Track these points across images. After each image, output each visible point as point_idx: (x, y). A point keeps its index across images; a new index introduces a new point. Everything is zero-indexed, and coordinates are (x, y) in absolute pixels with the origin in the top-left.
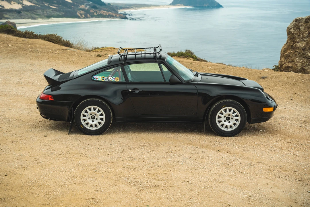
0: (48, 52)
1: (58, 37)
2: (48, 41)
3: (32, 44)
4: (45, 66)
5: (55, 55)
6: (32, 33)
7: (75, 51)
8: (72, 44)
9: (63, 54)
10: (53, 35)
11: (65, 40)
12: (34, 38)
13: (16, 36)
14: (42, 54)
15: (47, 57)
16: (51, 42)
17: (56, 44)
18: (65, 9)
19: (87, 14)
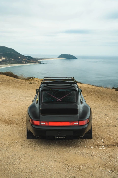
0: (5, 82)
1: (11, 73)
2: (6, 75)
4: (2, 90)
5: (8, 83)
7: (18, 81)
8: (18, 76)
9: (12, 83)
10: (9, 72)
11: (14, 74)
14: (2, 83)
15: (4, 84)
16: (7, 75)
17: (10, 76)
18: (18, 60)
19: (26, 62)
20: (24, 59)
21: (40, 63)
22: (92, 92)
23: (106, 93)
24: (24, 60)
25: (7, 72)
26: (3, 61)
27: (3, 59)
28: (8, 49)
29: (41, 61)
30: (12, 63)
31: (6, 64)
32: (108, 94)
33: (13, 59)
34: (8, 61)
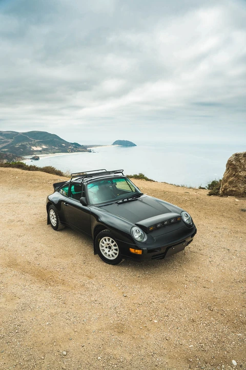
1: (53, 168)
2: (45, 172)
3: (33, 176)
5: (47, 185)
6: (34, 167)
11: (57, 170)
12: (35, 170)
13: (23, 169)
15: (41, 187)
16: (47, 172)
17: (51, 173)
18: (62, 148)
19: (72, 151)
20: (70, 147)
21: (90, 151)
22: (186, 201)
23: (211, 203)
24: (70, 149)
25: (47, 167)
26: (44, 150)
27: (44, 147)
28: (50, 134)
29: (91, 149)
30: (54, 153)
31: (47, 154)
32: (214, 205)
33: (56, 146)
34: (50, 151)
